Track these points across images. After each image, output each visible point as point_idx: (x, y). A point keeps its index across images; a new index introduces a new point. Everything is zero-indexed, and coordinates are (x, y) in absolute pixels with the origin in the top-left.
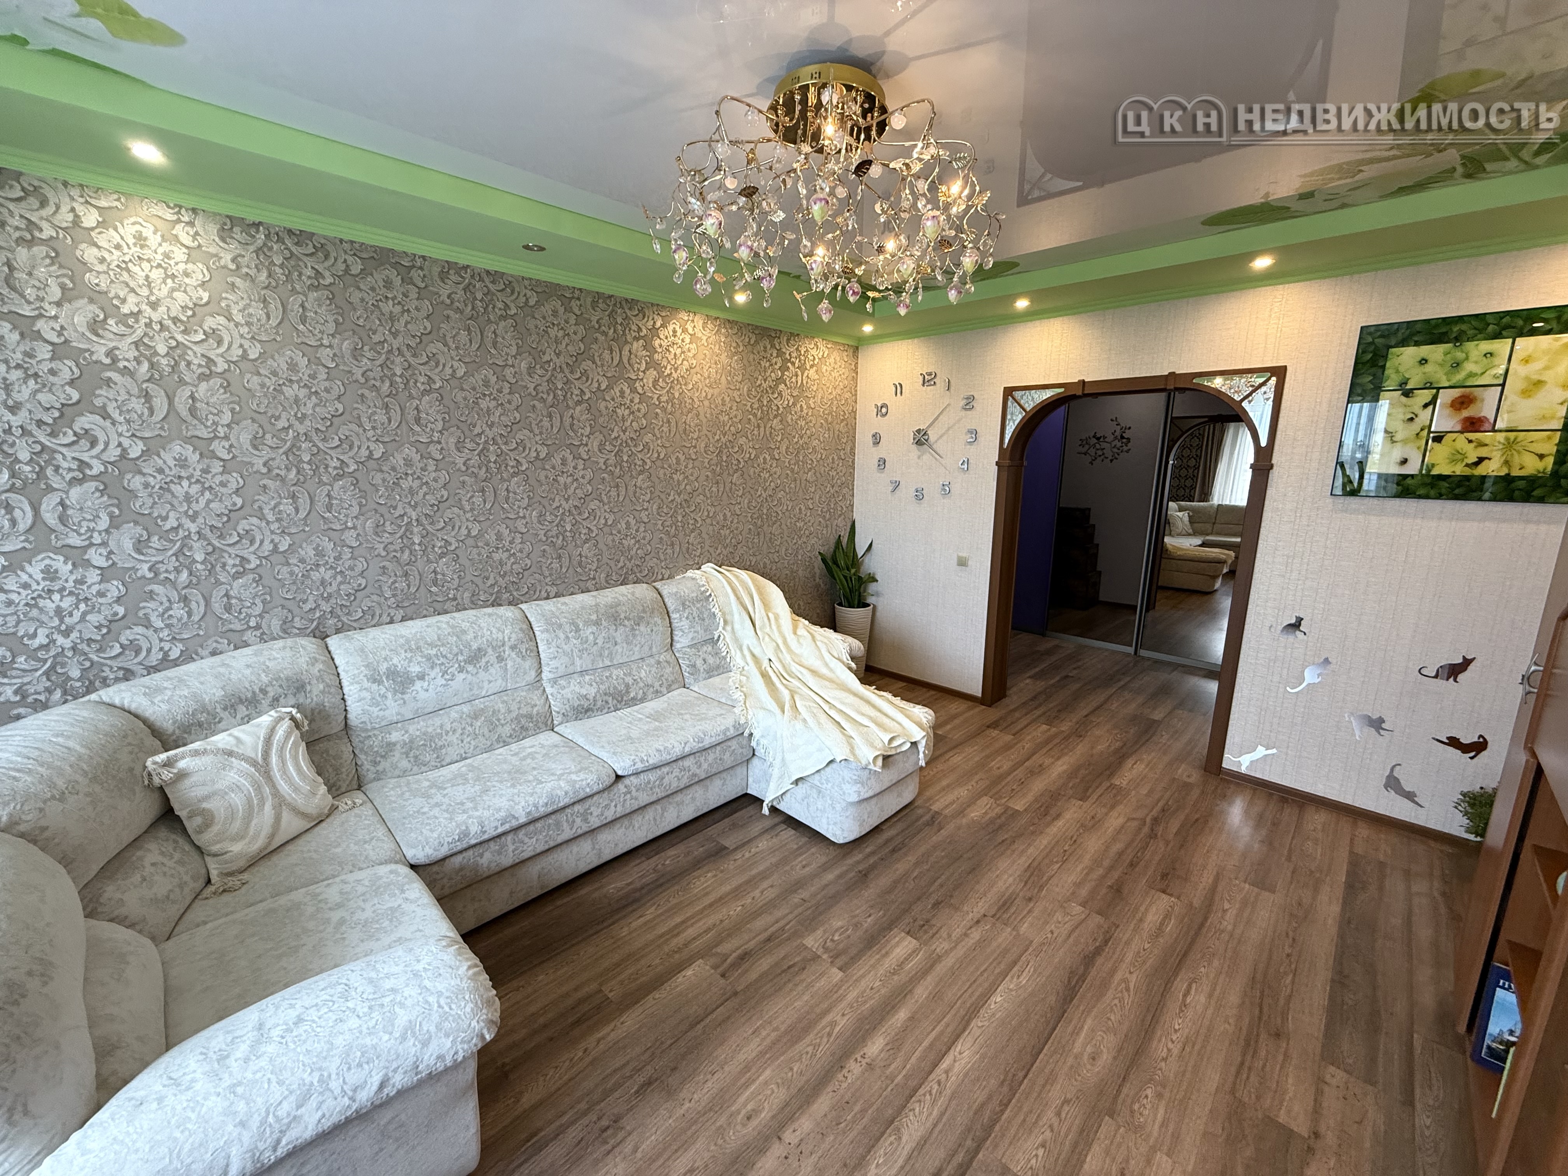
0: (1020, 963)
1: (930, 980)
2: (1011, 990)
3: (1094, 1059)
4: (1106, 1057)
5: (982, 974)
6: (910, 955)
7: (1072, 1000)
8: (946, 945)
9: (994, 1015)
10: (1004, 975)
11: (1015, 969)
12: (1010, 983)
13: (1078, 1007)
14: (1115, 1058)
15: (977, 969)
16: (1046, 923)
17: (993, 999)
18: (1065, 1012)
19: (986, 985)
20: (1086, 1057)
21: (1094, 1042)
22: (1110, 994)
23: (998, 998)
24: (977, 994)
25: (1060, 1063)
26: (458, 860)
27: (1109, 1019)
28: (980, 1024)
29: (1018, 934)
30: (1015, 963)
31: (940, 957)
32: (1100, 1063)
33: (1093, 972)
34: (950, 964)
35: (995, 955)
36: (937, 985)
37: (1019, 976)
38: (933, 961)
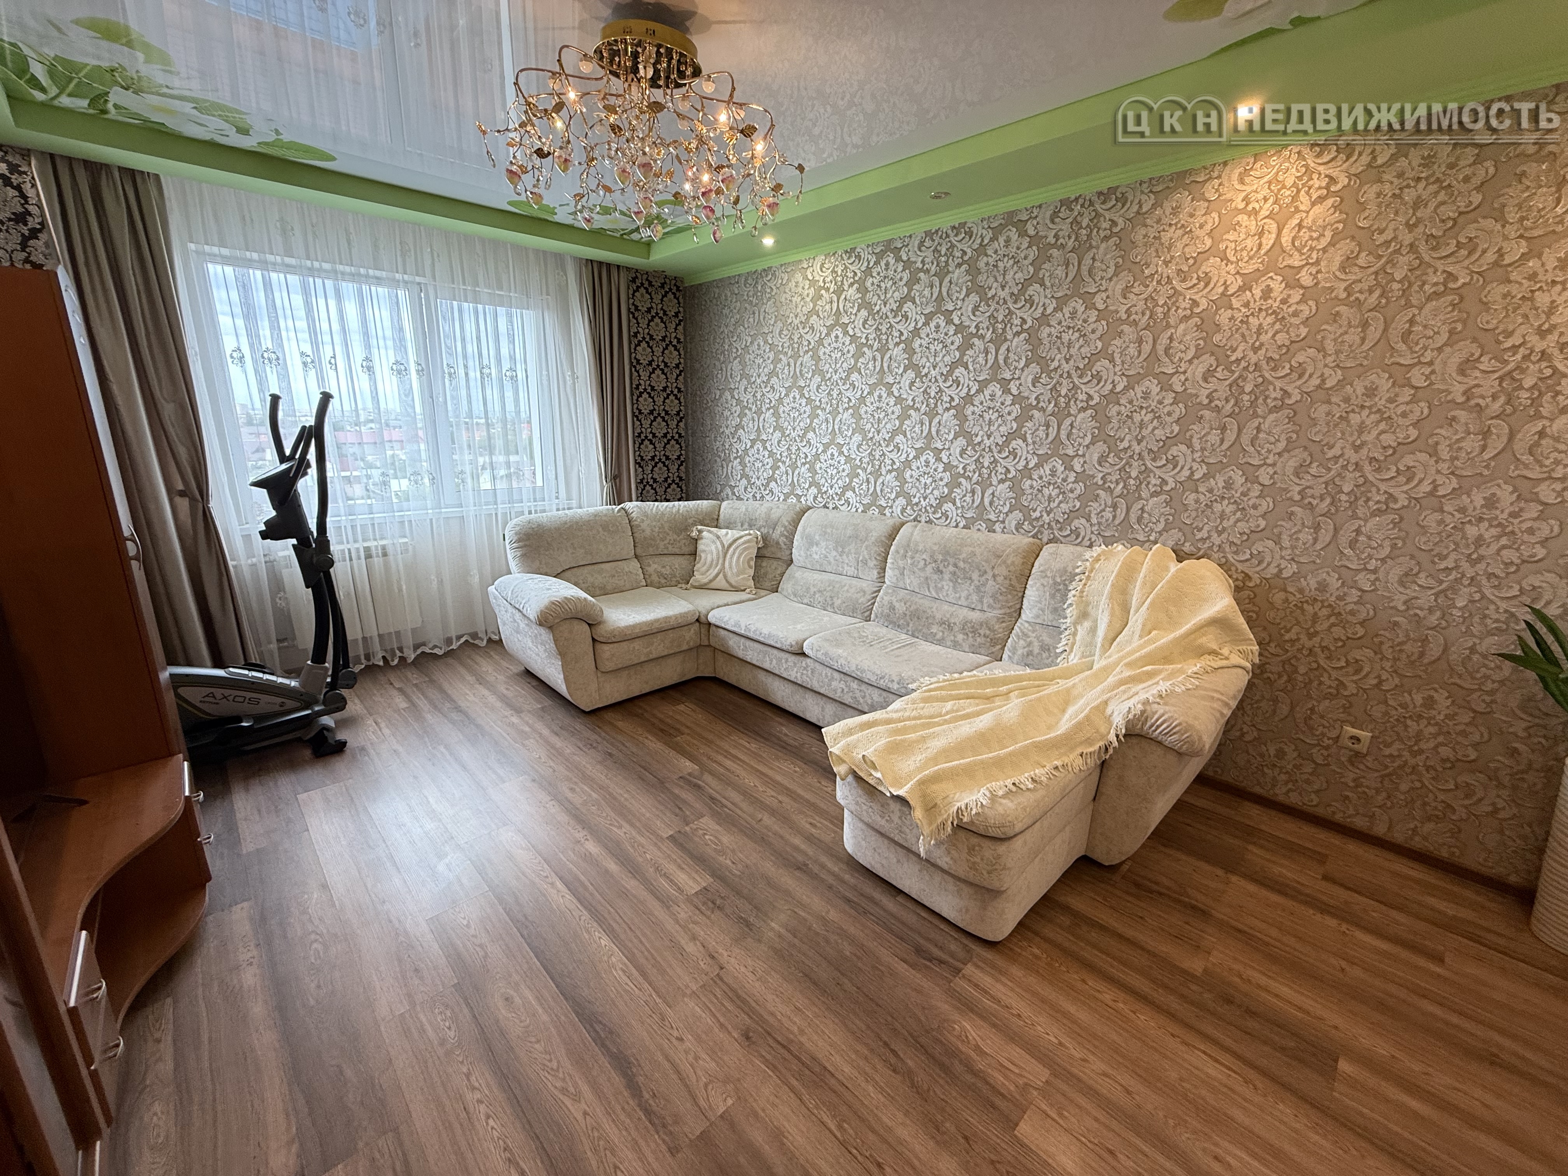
0: (641, 979)
1: (643, 894)
2: (610, 957)
3: (507, 999)
4: (503, 1012)
5: (637, 937)
6: (676, 885)
7: (577, 1013)
8: (683, 915)
9: (589, 932)
10: (632, 959)
11: (634, 971)
12: (618, 958)
13: (566, 1016)
14: (497, 1021)
15: (645, 935)
16: (698, 1039)
17: (605, 937)
18: (566, 999)
19: (623, 937)
20: (512, 992)
21: (522, 1010)
22: (567, 1063)
23: (605, 941)
24: (614, 925)
25: (518, 968)
26: (722, 632)
27: (538, 1041)
28: (583, 918)
29: (684, 995)
30: (643, 974)
31: (668, 908)
32: (501, 1004)
33: (604, 1061)
34: (656, 913)
35: (658, 959)
36: (635, 896)
37: (624, 971)
38: (665, 902)
